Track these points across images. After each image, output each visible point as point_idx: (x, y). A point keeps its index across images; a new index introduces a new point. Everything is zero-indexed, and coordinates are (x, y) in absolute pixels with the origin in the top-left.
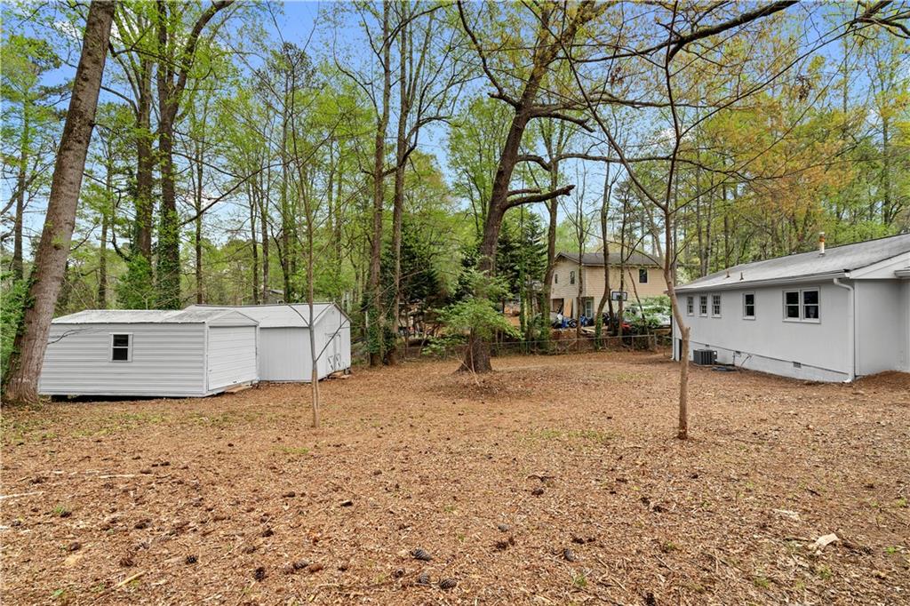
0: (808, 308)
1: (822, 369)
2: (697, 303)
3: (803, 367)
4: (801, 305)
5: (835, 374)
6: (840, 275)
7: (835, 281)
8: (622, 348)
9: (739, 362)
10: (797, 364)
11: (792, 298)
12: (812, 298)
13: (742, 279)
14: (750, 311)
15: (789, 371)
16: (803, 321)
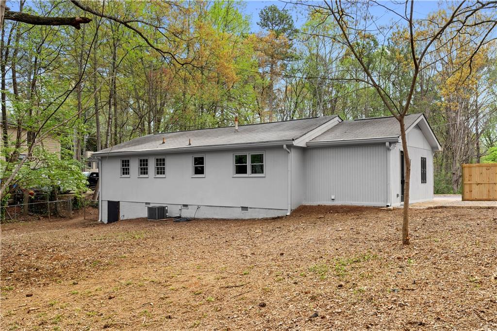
0: (253, 166)
1: (266, 209)
2: (134, 166)
3: (249, 209)
4: (249, 164)
5: (276, 211)
6: (289, 143)
7: (285, 146)
8: (30, 217)
9: (186, 213)
10: (245, 208)
11: (240, 160)
12: (258, 159)
13: (190, 144)
14: (199, 171)
15: (238, 214)
16: (250, 176)
